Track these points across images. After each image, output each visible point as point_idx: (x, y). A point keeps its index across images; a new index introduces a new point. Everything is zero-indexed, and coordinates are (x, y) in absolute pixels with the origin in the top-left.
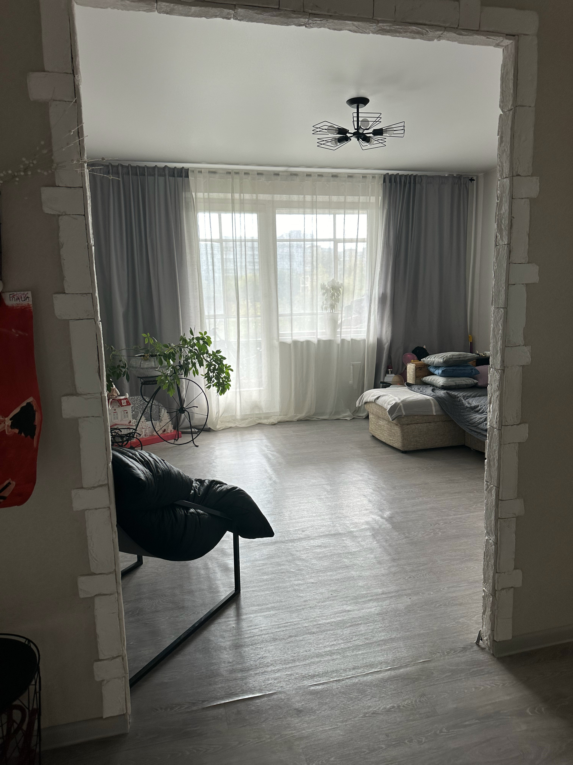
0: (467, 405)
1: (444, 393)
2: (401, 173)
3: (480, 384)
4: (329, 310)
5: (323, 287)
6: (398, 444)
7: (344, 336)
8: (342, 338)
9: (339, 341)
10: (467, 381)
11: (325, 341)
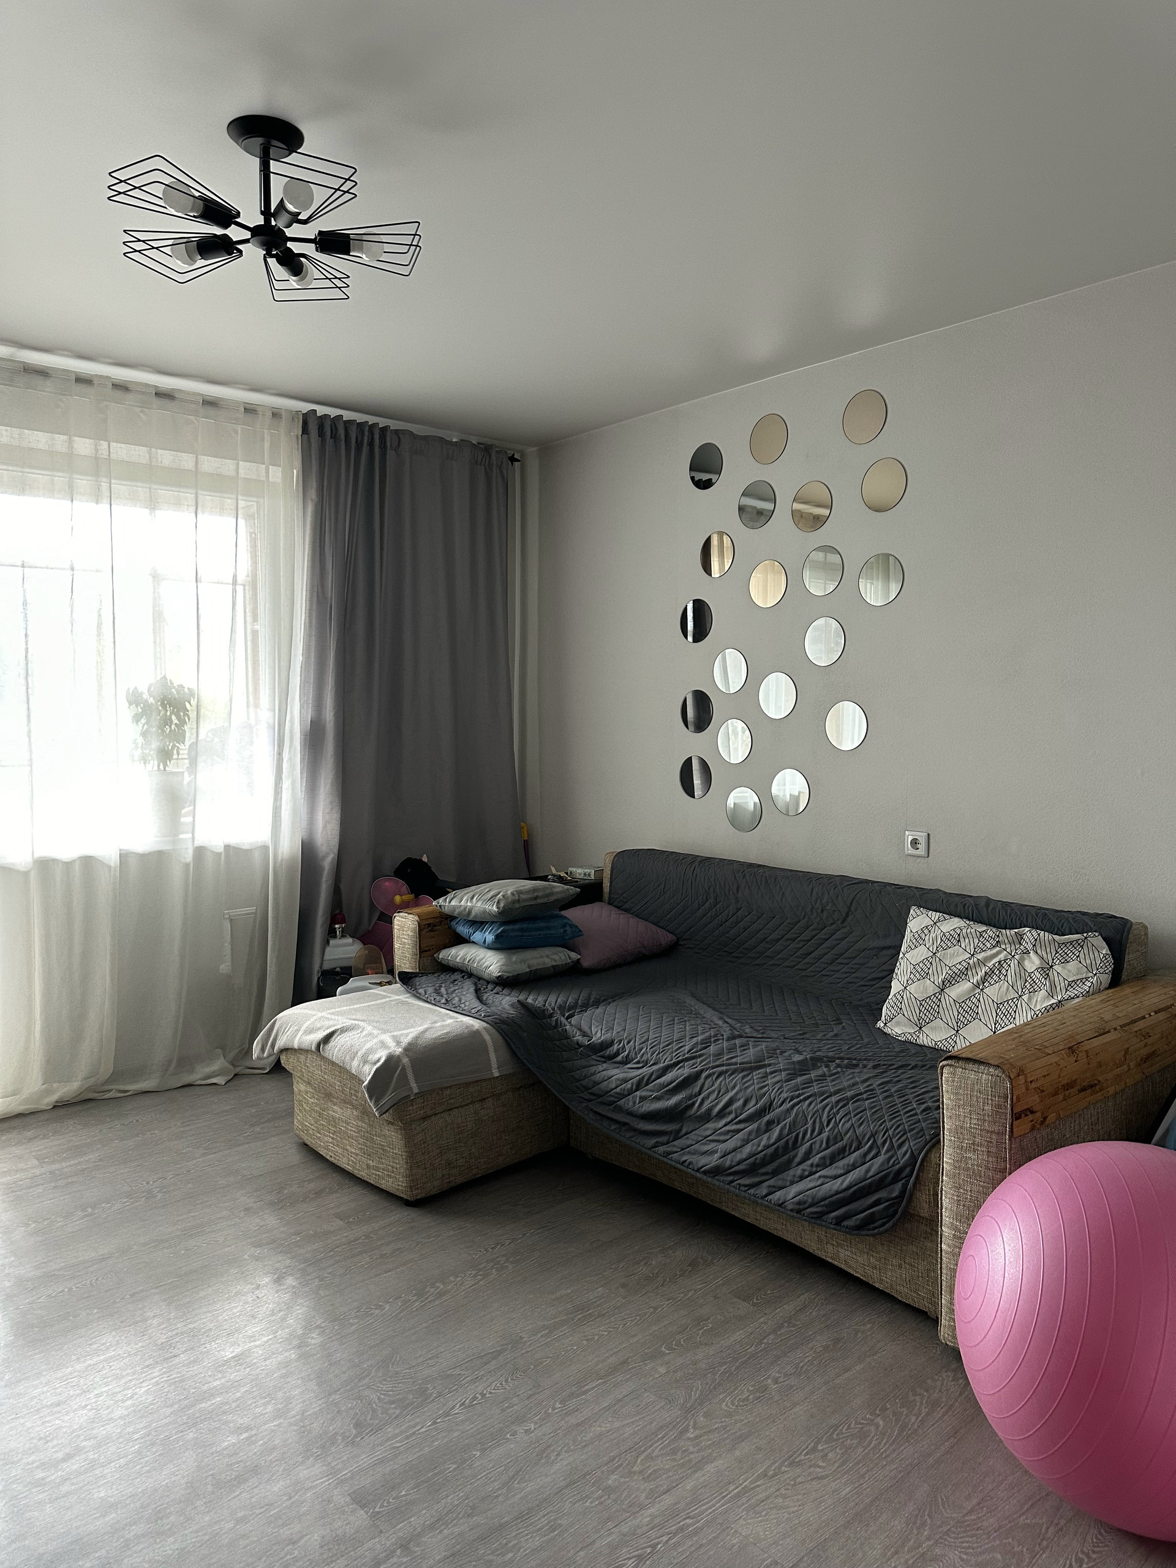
0: (578, 1038)
1: (512, 1005)
2: (347, 415)
3: (586, 963)
4: (153, 764)
5: (134, 699)
6: (396, 1181)
7: (201, 839)
8: (197, 843)
9: (189, 856)
10: (556, 957)
11: (143, 857)
